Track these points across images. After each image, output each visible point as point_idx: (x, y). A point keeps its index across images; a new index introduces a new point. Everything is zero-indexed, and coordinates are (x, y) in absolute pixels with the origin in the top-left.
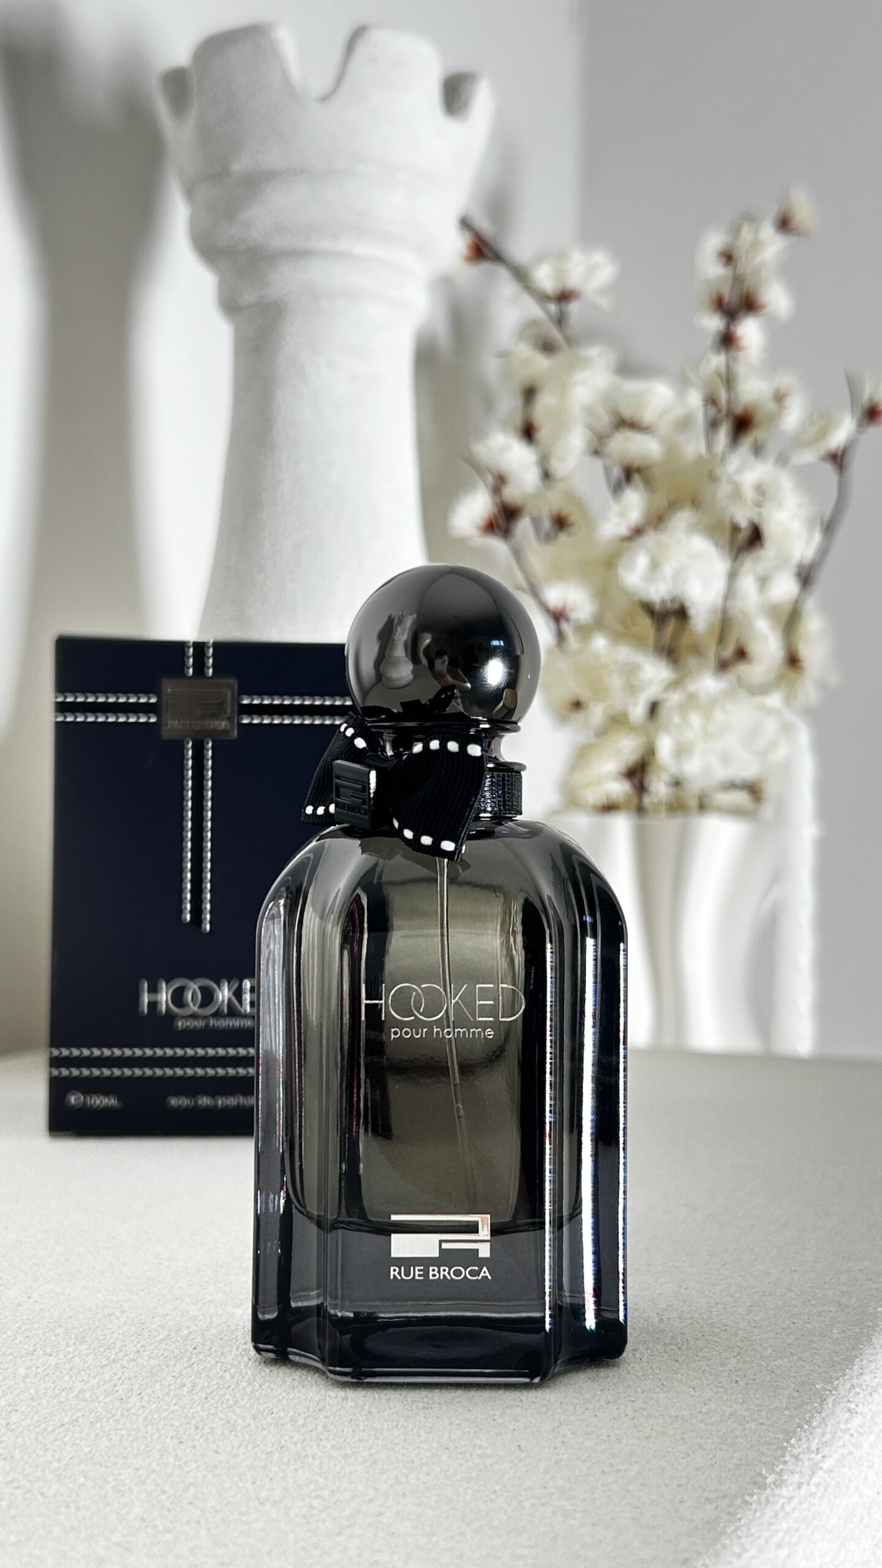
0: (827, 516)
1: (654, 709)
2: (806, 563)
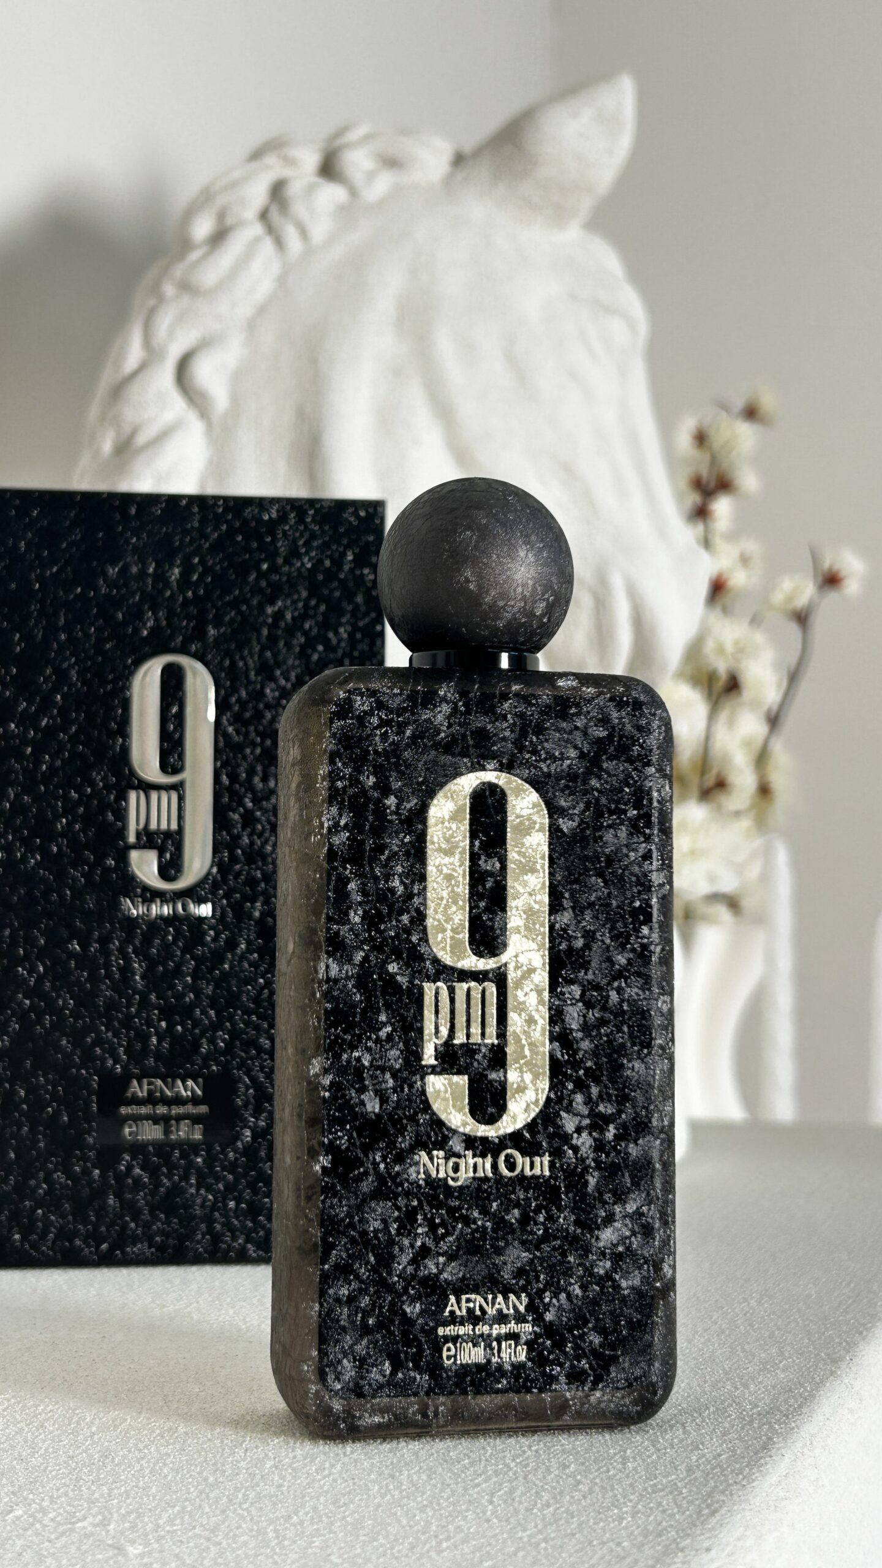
0: (792, 668)
2: (775, 708)
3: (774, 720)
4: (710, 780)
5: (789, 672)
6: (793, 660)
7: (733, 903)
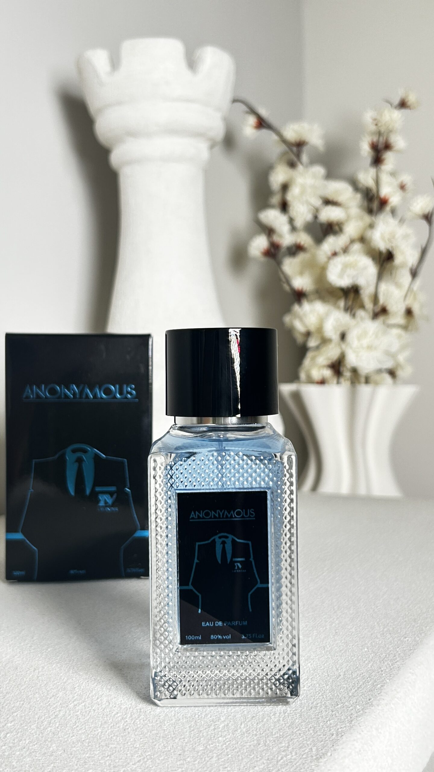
0: (424, 246)
1: (343, 336)
2: (415, 267)
3: (414, 274)
4: (378, 309)
5: (422, 247)
6: (424, 243)
7: (392, 373)
